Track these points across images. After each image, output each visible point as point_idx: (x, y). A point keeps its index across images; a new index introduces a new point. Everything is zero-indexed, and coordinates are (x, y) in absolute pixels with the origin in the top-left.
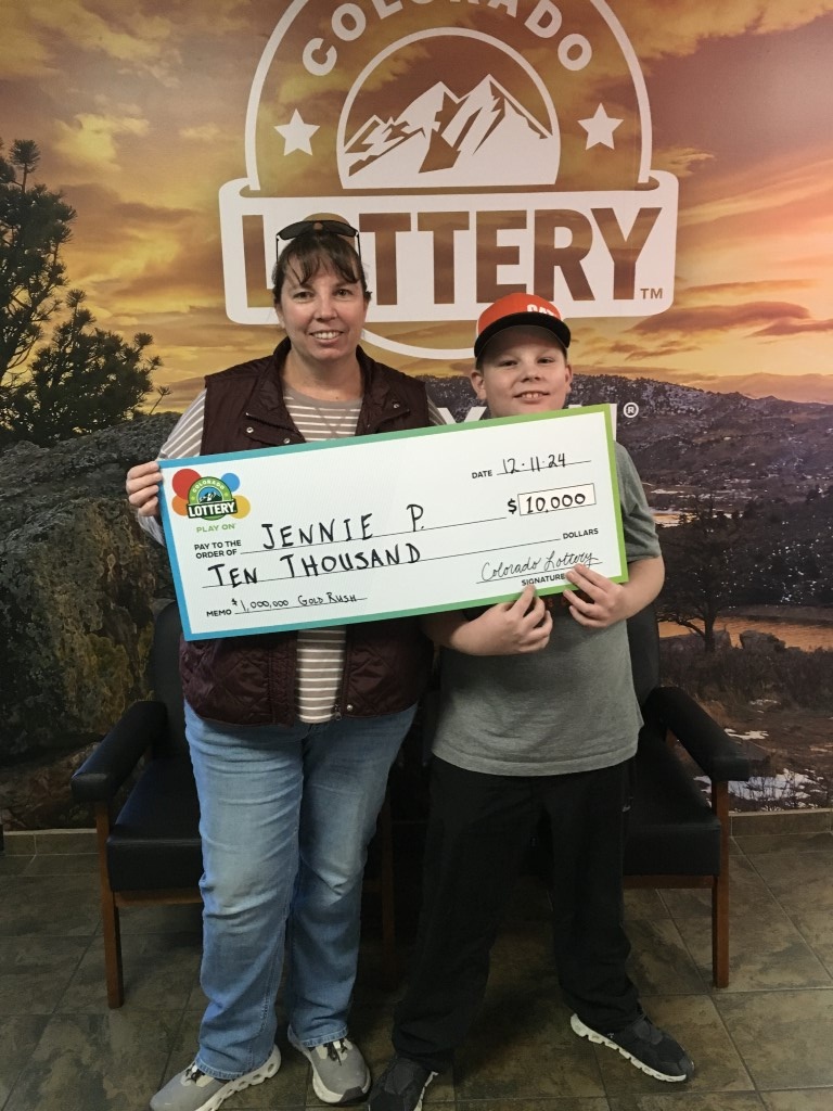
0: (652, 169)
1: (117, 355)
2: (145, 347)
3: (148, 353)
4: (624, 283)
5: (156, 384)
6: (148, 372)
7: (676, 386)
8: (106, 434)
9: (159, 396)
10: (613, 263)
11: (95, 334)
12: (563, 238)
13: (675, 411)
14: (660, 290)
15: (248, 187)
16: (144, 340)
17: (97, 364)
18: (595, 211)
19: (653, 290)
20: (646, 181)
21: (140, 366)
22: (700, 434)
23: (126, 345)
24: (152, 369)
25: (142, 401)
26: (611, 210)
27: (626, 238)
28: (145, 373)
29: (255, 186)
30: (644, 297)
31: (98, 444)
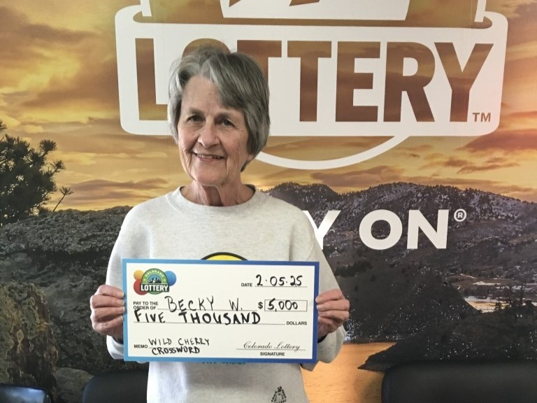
0: (487, 10)
1: (25, 158)
2: (50, 153)
3: (51, 158)
4: (459, 108)
5: (58, 185)
6: (52, 174)
7: (499, 195)
8: (15, 227)
9: (62, 195)
10: (450, 91)
11: (5, 140)
12: (410, 67)
13: (497, 217)
14: (489, 115)
15: (141, 13)
16: (49, 146)
17: (7, 166)
18: (438, 45)
19: (483, 114)
20: (481, 20)
21: (45, 169)
22: (515, 237)
23: (32, 150)
24: (56, 171)
25: (46, 199)
26: (451, 45)
27: (462, 70)
28: (49, 175)
29: (147, 13)
30: (476, 120)
31: (8, 236)
